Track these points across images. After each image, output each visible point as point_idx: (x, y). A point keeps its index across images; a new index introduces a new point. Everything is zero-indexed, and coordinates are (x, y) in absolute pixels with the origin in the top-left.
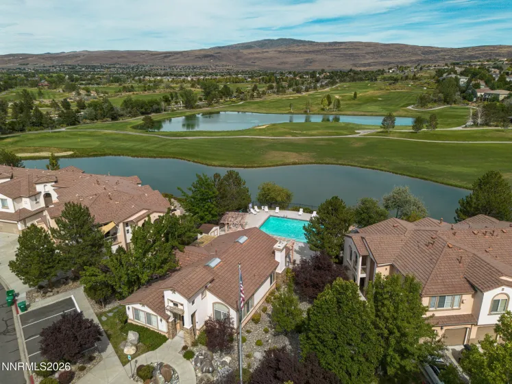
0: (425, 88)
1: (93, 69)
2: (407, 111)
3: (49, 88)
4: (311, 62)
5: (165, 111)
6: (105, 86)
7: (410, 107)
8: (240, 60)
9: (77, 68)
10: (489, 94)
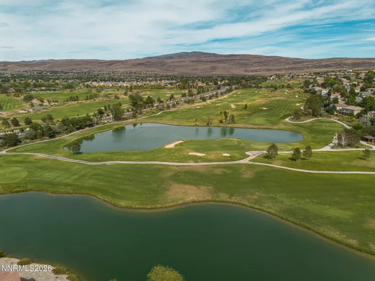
0: (297, 96)
1: (56, 74)
2: (285, 124)
3: (14, 95)
4: (215, 69)
5: (97, 124)
6: (60, 92)
7: (287, 120)
8: (164, 67)
9: (44, 73)
10: (346, 110)
